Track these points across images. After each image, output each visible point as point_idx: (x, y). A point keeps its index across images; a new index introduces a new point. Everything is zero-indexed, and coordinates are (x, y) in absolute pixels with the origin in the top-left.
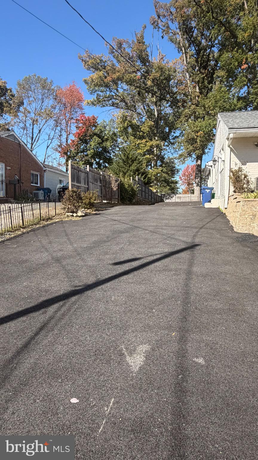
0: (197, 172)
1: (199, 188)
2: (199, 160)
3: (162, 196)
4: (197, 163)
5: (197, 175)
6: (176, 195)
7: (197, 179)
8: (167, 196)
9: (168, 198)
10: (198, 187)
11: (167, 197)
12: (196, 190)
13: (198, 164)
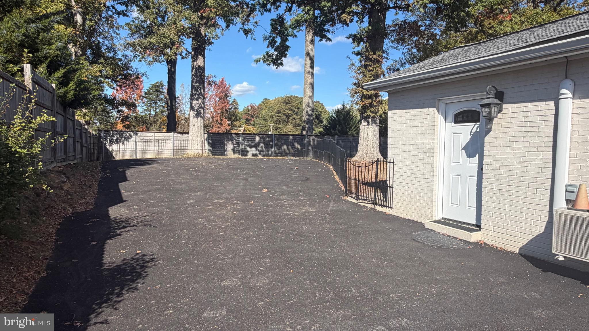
0: (196, 83)
1: (202, 121)
2: (199, 57)
3: (100, 135)
4: (195, 63)
5: (197, 90)
6: (137, 134)
7: (197, 100)
8: (113, 136)
9: (116, 140)
10: (200, 118)
11: (115, 138)
12: (194, 125)
13: (199, 66)
